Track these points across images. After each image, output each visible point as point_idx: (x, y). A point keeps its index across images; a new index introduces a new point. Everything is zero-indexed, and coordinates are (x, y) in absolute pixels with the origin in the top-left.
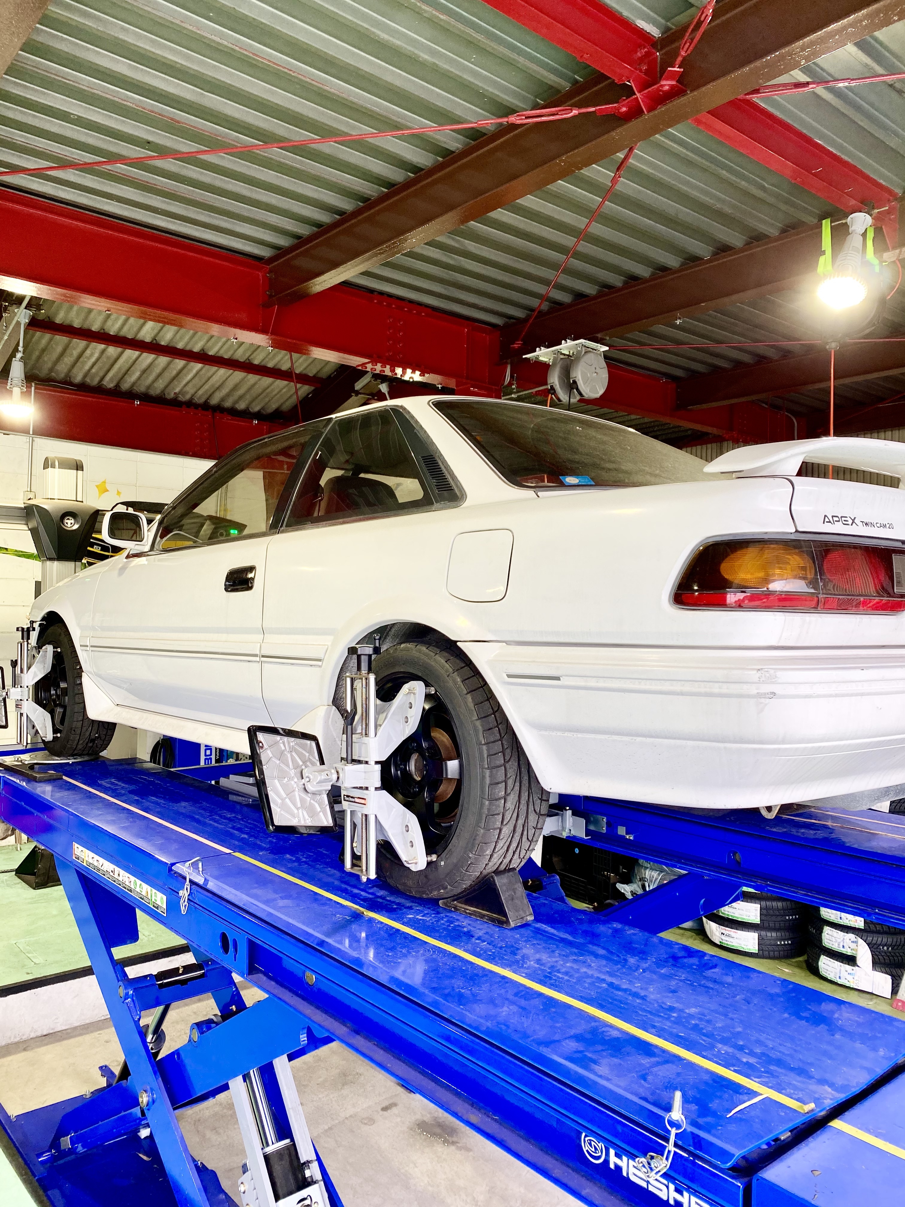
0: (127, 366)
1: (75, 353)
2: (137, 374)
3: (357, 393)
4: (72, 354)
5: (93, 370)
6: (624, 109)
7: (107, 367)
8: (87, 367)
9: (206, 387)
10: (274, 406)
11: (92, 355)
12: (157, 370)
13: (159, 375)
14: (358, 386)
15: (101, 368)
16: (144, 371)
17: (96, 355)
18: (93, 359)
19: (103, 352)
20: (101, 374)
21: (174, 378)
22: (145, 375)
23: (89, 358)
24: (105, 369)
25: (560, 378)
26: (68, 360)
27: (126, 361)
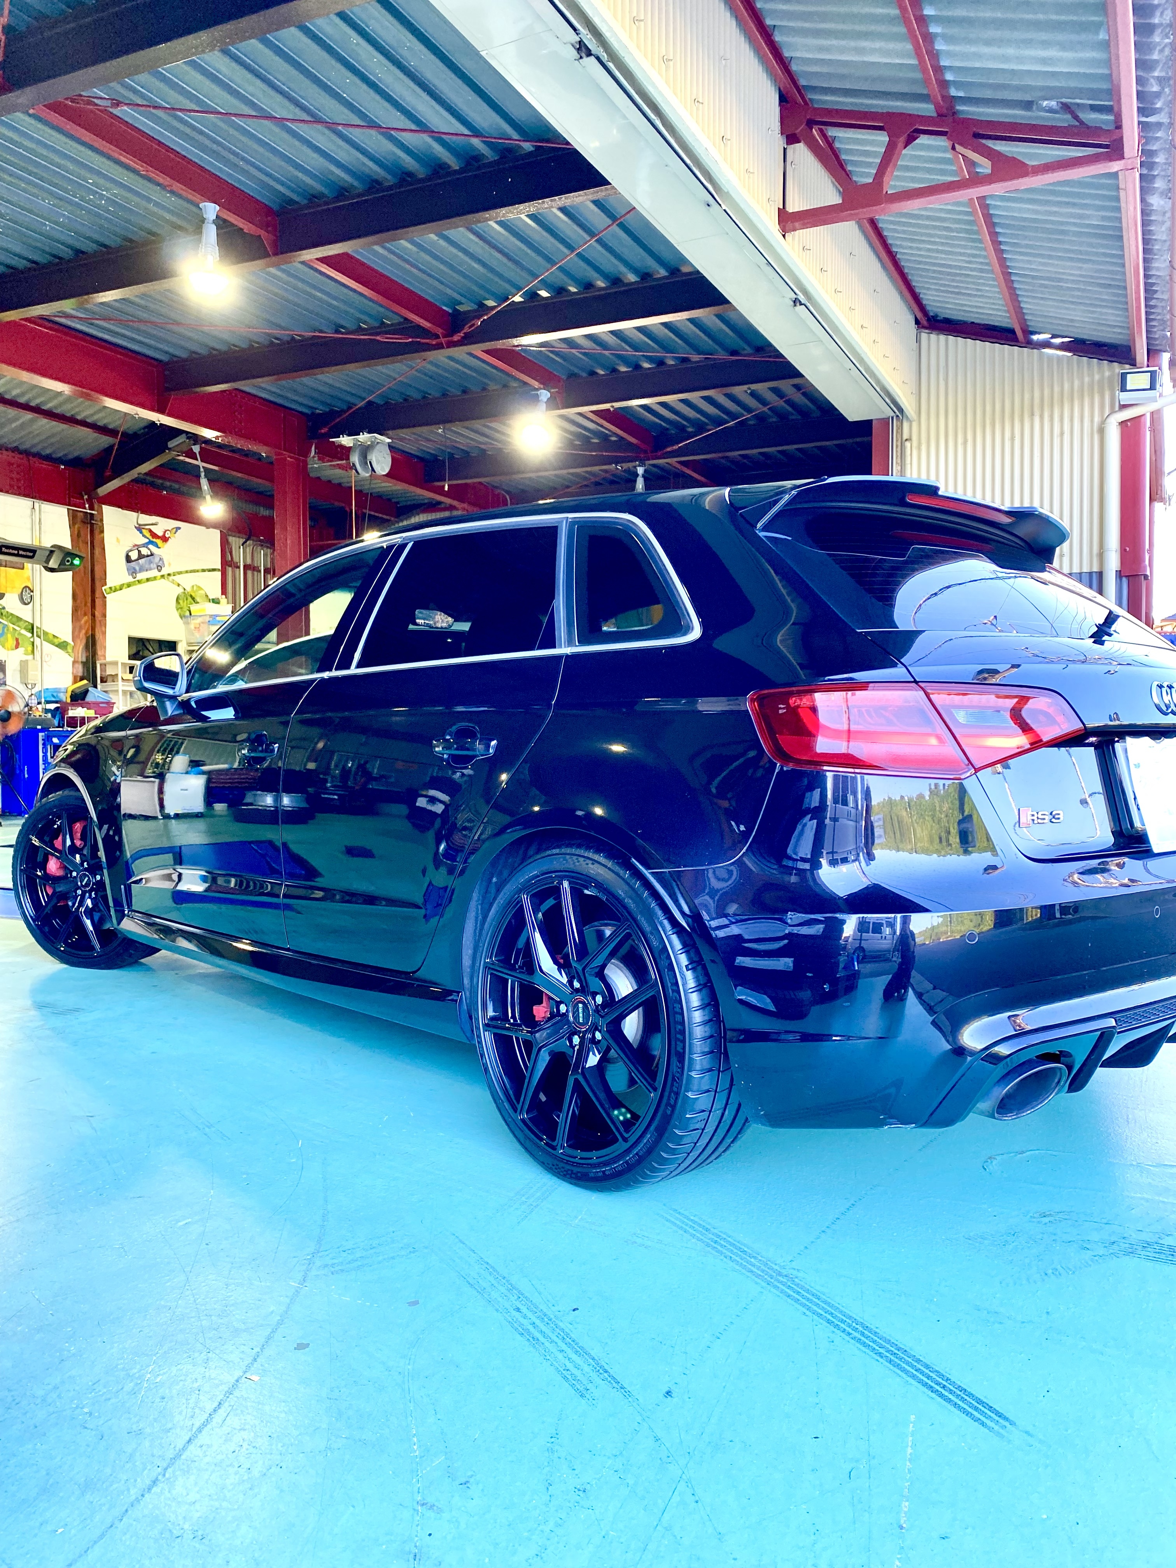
3: (170, 449)
6: (434, 343)
9: (23, 434)
10: (76, 454)
14: (171, 444)
25: (359, 460)
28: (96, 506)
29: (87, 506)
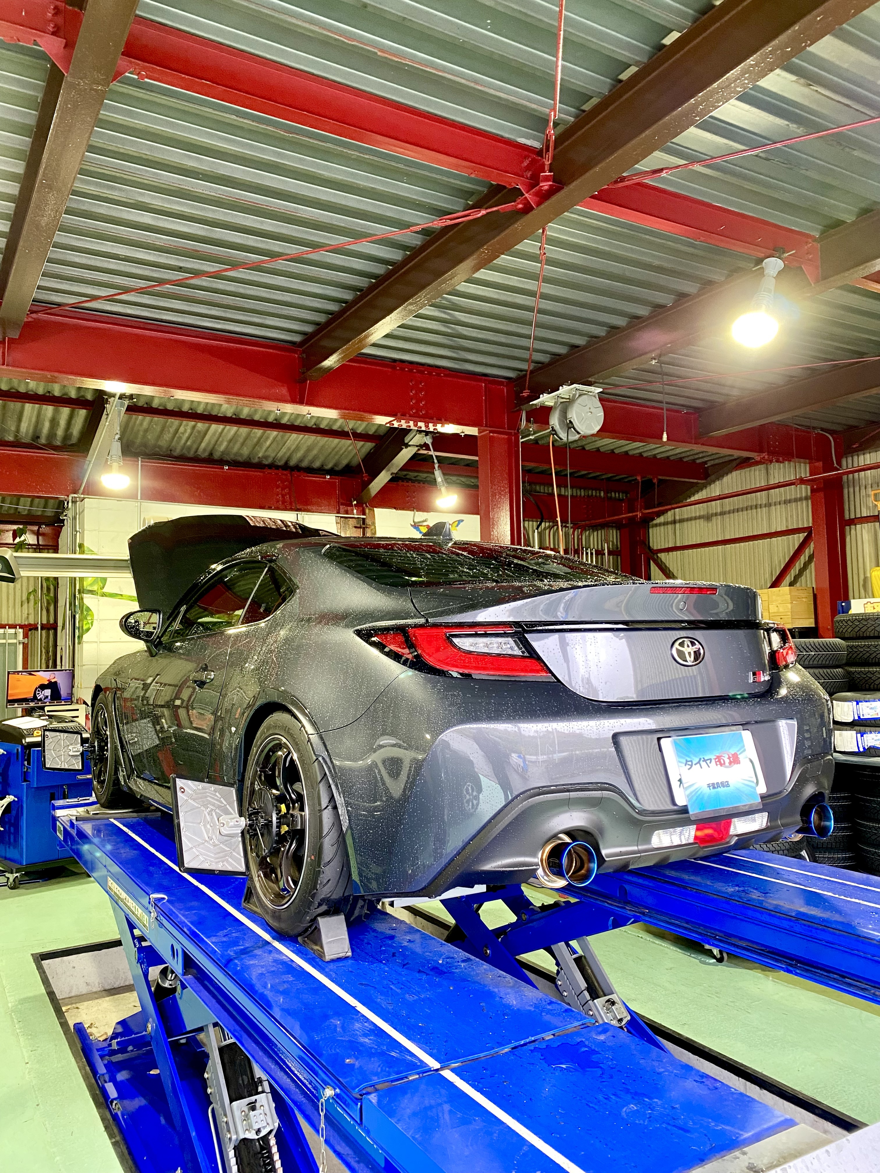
0: (215, 438)
1: (172, 430)
2: (225, 444)
3: (407, 446)
4: (169, 432)
5: (189, 443)
6: (520, 206)
7: (199, 440)
8: (183, 441)
9: (284, 450)
10: (345, 462)
11: (185, 430)
12: (241, 440)
13: (243, 444)
14: (407, 439)
15: (194, 442)
16: (230, 441)
17: (189, 431)
18: (187, 435)
19: (194, 427)
20: (195, 446)
21: (256, 445)
22: (231, 444)
23: (183, 433)
24: (198, 442)
25: (559, 419)
26: (167, 437)
27: (214, 434)
28: (367, 511)
29: (355, 511)
